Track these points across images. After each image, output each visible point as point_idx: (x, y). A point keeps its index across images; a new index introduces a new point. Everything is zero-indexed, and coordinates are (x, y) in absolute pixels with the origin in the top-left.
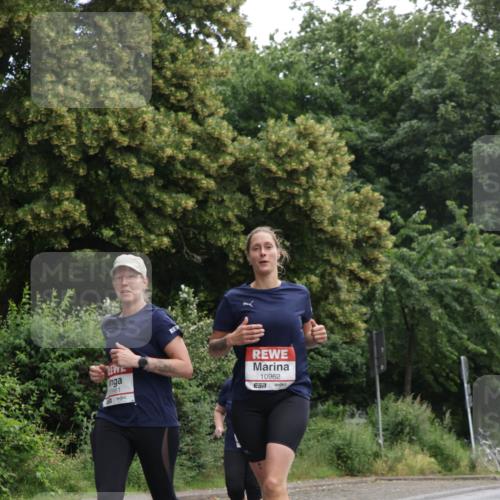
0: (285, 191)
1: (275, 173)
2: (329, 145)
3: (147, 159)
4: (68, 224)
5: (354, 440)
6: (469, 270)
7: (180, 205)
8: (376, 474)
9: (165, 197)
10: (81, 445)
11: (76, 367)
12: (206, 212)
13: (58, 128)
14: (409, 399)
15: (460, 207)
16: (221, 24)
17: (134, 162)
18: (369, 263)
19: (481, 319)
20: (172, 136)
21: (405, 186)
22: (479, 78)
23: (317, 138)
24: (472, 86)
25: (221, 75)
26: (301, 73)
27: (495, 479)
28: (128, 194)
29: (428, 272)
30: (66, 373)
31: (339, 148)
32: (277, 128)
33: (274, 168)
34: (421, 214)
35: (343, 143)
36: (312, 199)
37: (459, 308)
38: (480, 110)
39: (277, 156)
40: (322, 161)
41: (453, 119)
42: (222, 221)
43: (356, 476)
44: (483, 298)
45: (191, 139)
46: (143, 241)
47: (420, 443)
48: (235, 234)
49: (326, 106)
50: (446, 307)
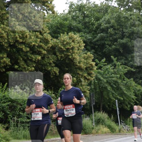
0: (66, 54)
1: (63, 49)
2: (78, 41)
3: (27, 45)
4: (5, 65)
5: (86, 125)
6: (118, 76)
7: (37, 58)
8: (93, 134)
9: (33, 56)
10: (10, 127)
11: (8, 105)
12: (44, 61)
13: (2, 37)
14: (102, 112)
15: (115, 58)
16: (47, 7)
17: (24, 46)
18: (89, 74)
19: (121, 89)
20: (34, 39)
21: (99, 52)
22: (120, 21)
23: (74, 39)
24: (118, 23)
25: (48, 21)
26: (70, 21)
27: (126, 134)
28: (22, 55)
29: (106, 76)
30: (5, 107)
31: (81, 42)
32: (63, 36)
33: (63, 47)
34: (104, 60)
35: (82, 40)
36: (74, 56)
37: (115, 86)
38: (120, 30)
39: (63, 44)
40: (76, 45)
41: (112, 33)
42: (49, 63)
43: (87, 134)
44: (122, 83)
45: (40, 40)
46: (26, 69)
47: (105, 125)
48: (52, 67)
49: (77, 30)
50: (111, 86)
